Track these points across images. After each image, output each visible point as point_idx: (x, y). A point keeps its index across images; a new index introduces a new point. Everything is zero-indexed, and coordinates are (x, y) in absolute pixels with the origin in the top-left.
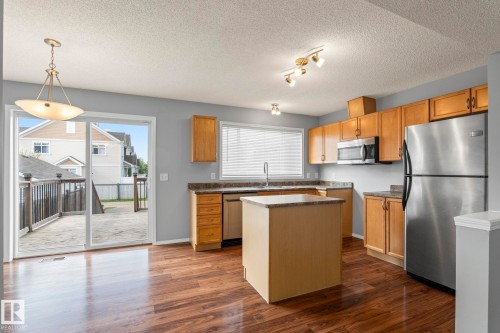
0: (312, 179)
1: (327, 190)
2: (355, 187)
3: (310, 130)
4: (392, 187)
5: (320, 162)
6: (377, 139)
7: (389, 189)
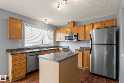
0: (56, 46)
1: (63, 49)
2: (69, 48)
3: (56, 30)
4: (80, 47)
5: (59, 40)
6: (78, 34)
7: (79, 48)
